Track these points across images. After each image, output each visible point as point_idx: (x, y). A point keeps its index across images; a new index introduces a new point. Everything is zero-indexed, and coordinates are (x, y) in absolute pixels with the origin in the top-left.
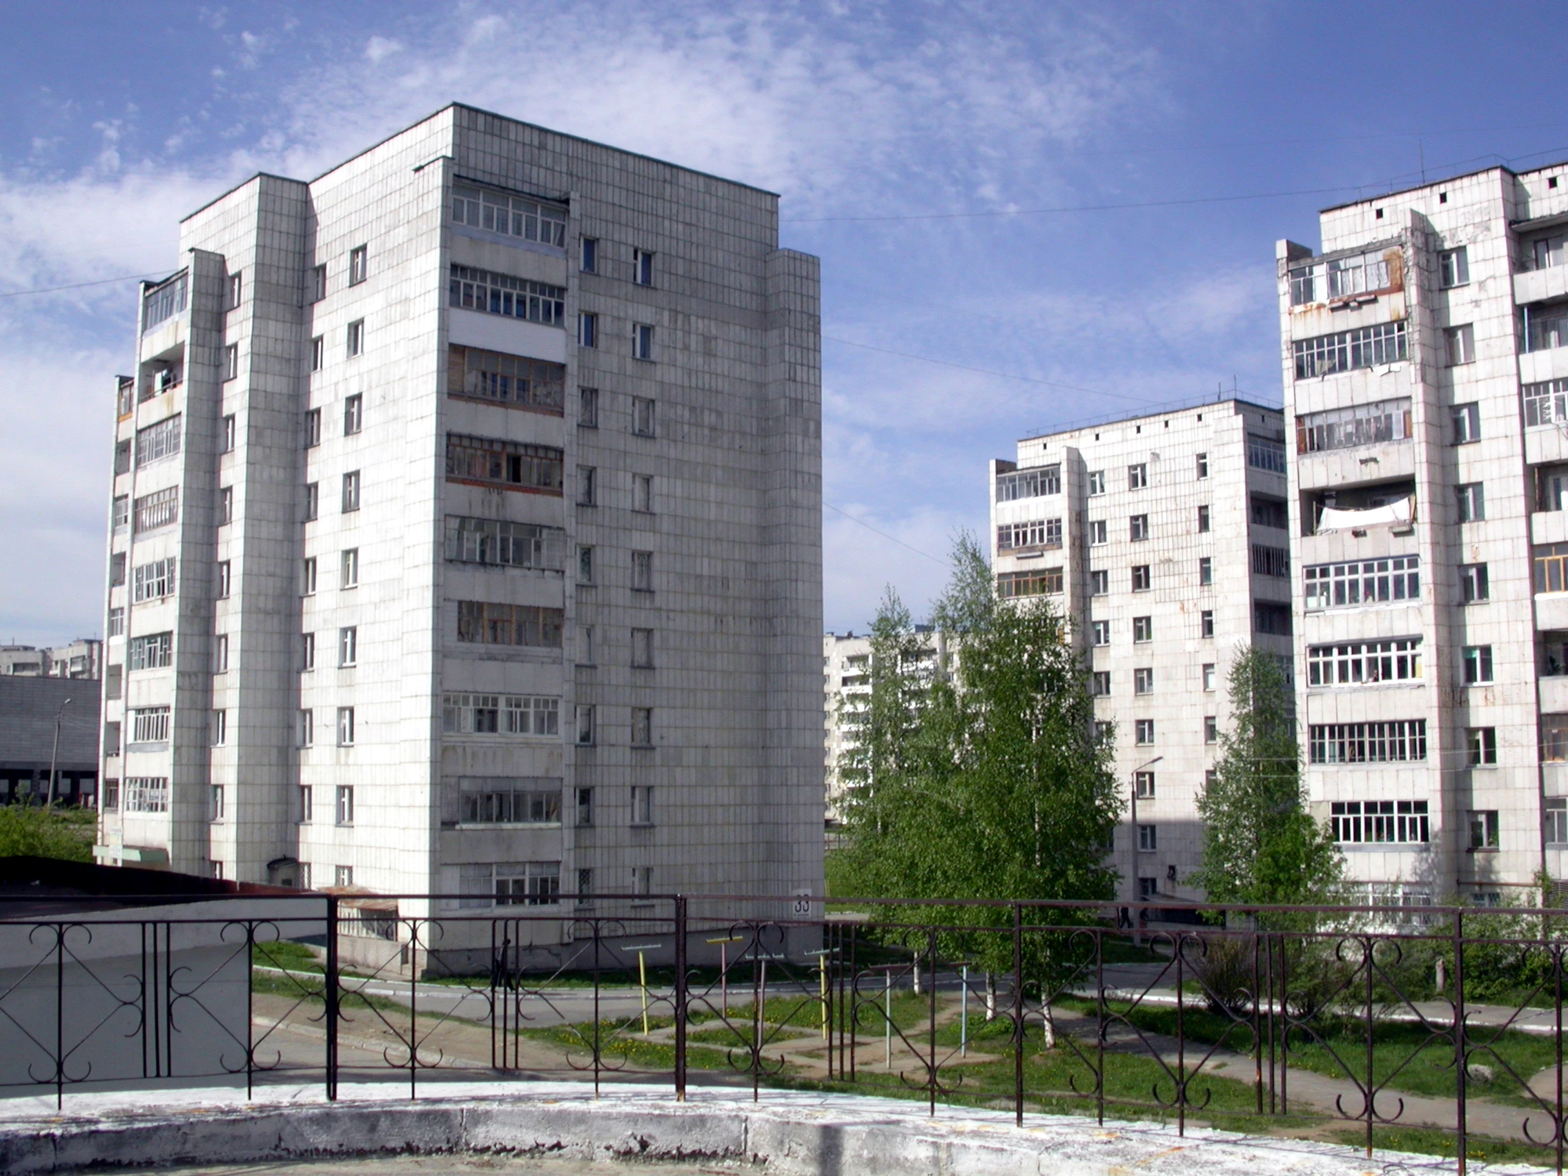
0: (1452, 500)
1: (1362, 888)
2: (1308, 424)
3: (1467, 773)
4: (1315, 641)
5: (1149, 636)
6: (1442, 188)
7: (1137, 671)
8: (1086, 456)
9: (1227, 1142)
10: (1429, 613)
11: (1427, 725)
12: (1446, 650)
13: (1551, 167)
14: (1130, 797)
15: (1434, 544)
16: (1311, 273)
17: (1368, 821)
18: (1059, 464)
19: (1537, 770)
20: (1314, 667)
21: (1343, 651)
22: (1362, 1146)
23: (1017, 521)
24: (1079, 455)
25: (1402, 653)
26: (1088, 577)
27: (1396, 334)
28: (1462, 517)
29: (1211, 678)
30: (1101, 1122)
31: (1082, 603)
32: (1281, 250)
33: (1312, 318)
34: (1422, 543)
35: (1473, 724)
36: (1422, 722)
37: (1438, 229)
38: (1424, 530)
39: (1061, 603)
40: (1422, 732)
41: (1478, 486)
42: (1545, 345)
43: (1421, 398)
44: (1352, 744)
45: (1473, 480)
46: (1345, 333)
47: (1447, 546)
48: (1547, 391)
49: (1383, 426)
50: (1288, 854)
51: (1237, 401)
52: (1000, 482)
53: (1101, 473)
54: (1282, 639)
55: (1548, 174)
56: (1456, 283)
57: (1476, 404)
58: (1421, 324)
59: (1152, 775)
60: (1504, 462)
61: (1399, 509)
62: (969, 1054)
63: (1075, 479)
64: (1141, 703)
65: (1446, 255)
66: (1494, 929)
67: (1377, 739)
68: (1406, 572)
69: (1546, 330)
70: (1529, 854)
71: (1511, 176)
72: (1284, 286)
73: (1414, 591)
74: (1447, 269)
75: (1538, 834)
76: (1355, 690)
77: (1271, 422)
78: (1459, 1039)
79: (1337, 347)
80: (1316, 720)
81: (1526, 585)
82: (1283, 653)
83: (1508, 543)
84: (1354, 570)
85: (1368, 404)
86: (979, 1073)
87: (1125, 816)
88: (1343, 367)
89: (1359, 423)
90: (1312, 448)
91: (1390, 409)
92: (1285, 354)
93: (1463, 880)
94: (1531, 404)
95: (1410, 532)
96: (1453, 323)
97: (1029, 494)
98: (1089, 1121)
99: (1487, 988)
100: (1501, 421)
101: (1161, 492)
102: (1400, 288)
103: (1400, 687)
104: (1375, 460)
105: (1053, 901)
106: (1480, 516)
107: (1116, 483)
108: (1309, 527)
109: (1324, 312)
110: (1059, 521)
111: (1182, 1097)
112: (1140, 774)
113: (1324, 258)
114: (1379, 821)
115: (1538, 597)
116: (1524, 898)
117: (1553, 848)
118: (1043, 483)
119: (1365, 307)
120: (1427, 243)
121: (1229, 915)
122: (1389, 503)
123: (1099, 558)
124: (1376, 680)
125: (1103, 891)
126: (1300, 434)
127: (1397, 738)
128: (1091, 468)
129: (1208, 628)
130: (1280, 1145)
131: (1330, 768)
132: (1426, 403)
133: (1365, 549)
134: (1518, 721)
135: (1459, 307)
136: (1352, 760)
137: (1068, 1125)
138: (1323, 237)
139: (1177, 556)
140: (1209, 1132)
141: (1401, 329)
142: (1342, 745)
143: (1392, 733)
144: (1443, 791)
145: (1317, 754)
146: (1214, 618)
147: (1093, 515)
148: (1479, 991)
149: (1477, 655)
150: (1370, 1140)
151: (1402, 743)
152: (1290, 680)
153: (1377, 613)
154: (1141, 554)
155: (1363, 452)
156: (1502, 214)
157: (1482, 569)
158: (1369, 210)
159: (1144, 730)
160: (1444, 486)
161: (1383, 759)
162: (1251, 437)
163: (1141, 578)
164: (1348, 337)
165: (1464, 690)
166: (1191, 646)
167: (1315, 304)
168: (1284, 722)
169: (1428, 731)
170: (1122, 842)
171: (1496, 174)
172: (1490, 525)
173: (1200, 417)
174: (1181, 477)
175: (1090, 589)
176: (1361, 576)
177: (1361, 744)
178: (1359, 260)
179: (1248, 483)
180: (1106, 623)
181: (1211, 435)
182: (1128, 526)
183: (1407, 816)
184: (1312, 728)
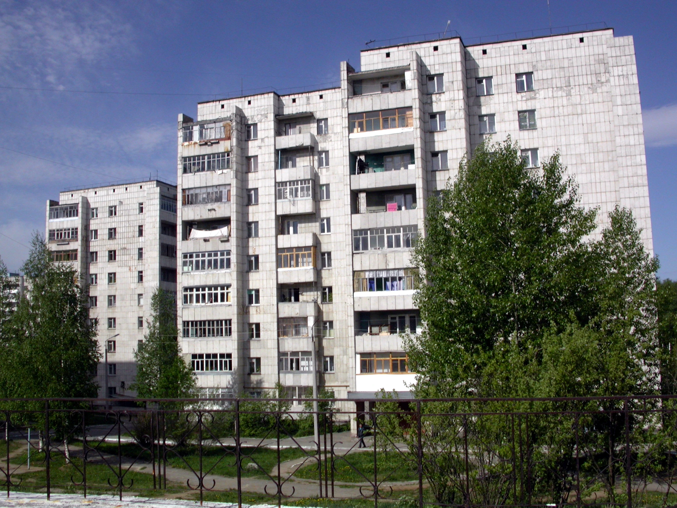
0: (246, 228)
1: (203, 390)
2: (187, 193)
3: (248, 342)
4: (186, 285)
5: (115, 281)
6: (249, 99)
7: (109, 296)
8: (90, 201)
9: (141, 502)
10: (234, 275)
11: (232, 321)
12: (241, 290)
13: (294, 94)
14: (104, 352)
15: (238, 246)
16: (192, 129)
17: (207, 362)
18: (78, 204)
19: (276, 341)
20: (186, 296)
21: (198, 290)
22: (198, 500)
23: (58, 228)
24: (87, 200)
25: (223, 291)
26: (89, 254)
27: (226, 157)
28: (250, 235)
29: (142, 300)
30: (85, 496)
31: (86, 266)
32: (180, 118)
33: (192, 148)
34: (232, 246)
35: (251, 321)
36: (230, 321)
37: (246, 115)
38: (233, 240)
39: (77, 265)
40: (230, 324)
41: (256, 223)
42: (287, 167)
43: (235, 185)
44: (201, 329)
45: (255, 220)
46: (205, 155)
47: (243, 247)
48: (286, 185)
49: (218, 195)
50: (173, 376)
51: (157, 181)
52: (51, 210)
53: (97, 209)
54: (173, 284)
55: (292, 97)
56: (252, 138)
57: (257, 189)
58: (237, 154)
59: (114, 342)
60: (268, 214)
61: (224, 231)
62: (32, 468)
63: (85, 211)
64: (111, 310)
65: (249, 126)
66: (259, 407)
67: (211, 327)
68: (225, 257)
69: (287, 161)
70: (273, 375)
71: (278, 96)
72: (180, 134)
73: (229, 266)
74: (249, 132)
75: (277, 367)
76: (202, 306)
77: (172, 191)
78: (238, 453)
79: (201, 161)
80: (186, 319)
81: (274, 264)
82: (173, 290)
83: (268, 247)
84: (203, 256)
85: (213, 186)
86: (36, 476)
87: (102, 360)
88: (203, 169)
89: (208, 194)
90: (188, 203)
91: (222, 188)
92: (179, 162)
93: (246, 386)
94: (280, 190)
95: (228, 241)
96: (250, 155)
97: (64, 217)
98: (80, 496)
99: (256, 431)
100: (267, 197)
101: (123, 219)
102: (229, 138)
103: (221, 305)
104: (214, 210)
105: (70, 399)
106: (257, 235)
107: (103, 214)
108: (185, 237)
109: (197, 146)
110: (77, 229)
111: (121, 484)
112: (109, 342)
113: (198, 123)
114: (212, 362)
115: (279, 270)
116: (271, 394)
117: (283, 373)
118: (70, 212)
119: (214, 145)
120: (241, 121)
121: (148, 403)
122: (220, 228)
123: (94, 246)
124: (211, 302)
125: (93, 392)
126: (184, 197)
127: (220, 327)
128: (92, 206)
129: (141, 278)
130: (164, 502)
131: (191, 339)
132: (237, 187)
133: (209, 247)
134: (269, 320)
135: (253, 148)
136: (201, 336)
137: (70, 498)
138: (199, 114)
139: (128, 246)
140: (133, 498)
141: (228, 155)
142: (196, 330)
143: (217, 325)
144: (238, 349)
145: (186, 334)
146: (143, 274)
147: (92, 227)
148: (253, 432)
149: (253, 293)
150: (201, 498)
151: (222, 329)
152: (175, 302)
153: (213, 274)
154: (112, 245)
155: (210, 206)
156: (273, 111)
157: (257, 257)
158: (218, 105)
159: (112, 322)
160: (243, 222)
161: (214, 336)
162: (163, 197)
163: (112, 255)
164: (206, 157)
165: (248, 307)
166: (133, 286)
167: (193, 142)
168: (172, 319)
169: (232, 324)
170: (101, 372)
171: (272, 95)
172: (261, 239)
173: (141, 187)
174: (131, 212)
175: (89, 260)
176: (206, 258)
177: (205, 329)
178: (213, 125)
179: (160, 216)
180: (96, 275)
181: (146, 195)
182: (107, 232)
183: (223, 360)
184: (184, 322)
